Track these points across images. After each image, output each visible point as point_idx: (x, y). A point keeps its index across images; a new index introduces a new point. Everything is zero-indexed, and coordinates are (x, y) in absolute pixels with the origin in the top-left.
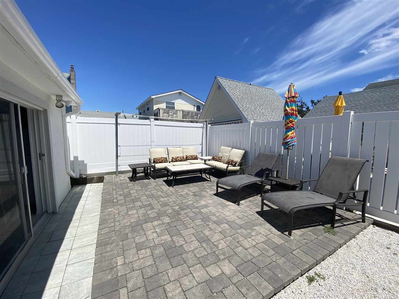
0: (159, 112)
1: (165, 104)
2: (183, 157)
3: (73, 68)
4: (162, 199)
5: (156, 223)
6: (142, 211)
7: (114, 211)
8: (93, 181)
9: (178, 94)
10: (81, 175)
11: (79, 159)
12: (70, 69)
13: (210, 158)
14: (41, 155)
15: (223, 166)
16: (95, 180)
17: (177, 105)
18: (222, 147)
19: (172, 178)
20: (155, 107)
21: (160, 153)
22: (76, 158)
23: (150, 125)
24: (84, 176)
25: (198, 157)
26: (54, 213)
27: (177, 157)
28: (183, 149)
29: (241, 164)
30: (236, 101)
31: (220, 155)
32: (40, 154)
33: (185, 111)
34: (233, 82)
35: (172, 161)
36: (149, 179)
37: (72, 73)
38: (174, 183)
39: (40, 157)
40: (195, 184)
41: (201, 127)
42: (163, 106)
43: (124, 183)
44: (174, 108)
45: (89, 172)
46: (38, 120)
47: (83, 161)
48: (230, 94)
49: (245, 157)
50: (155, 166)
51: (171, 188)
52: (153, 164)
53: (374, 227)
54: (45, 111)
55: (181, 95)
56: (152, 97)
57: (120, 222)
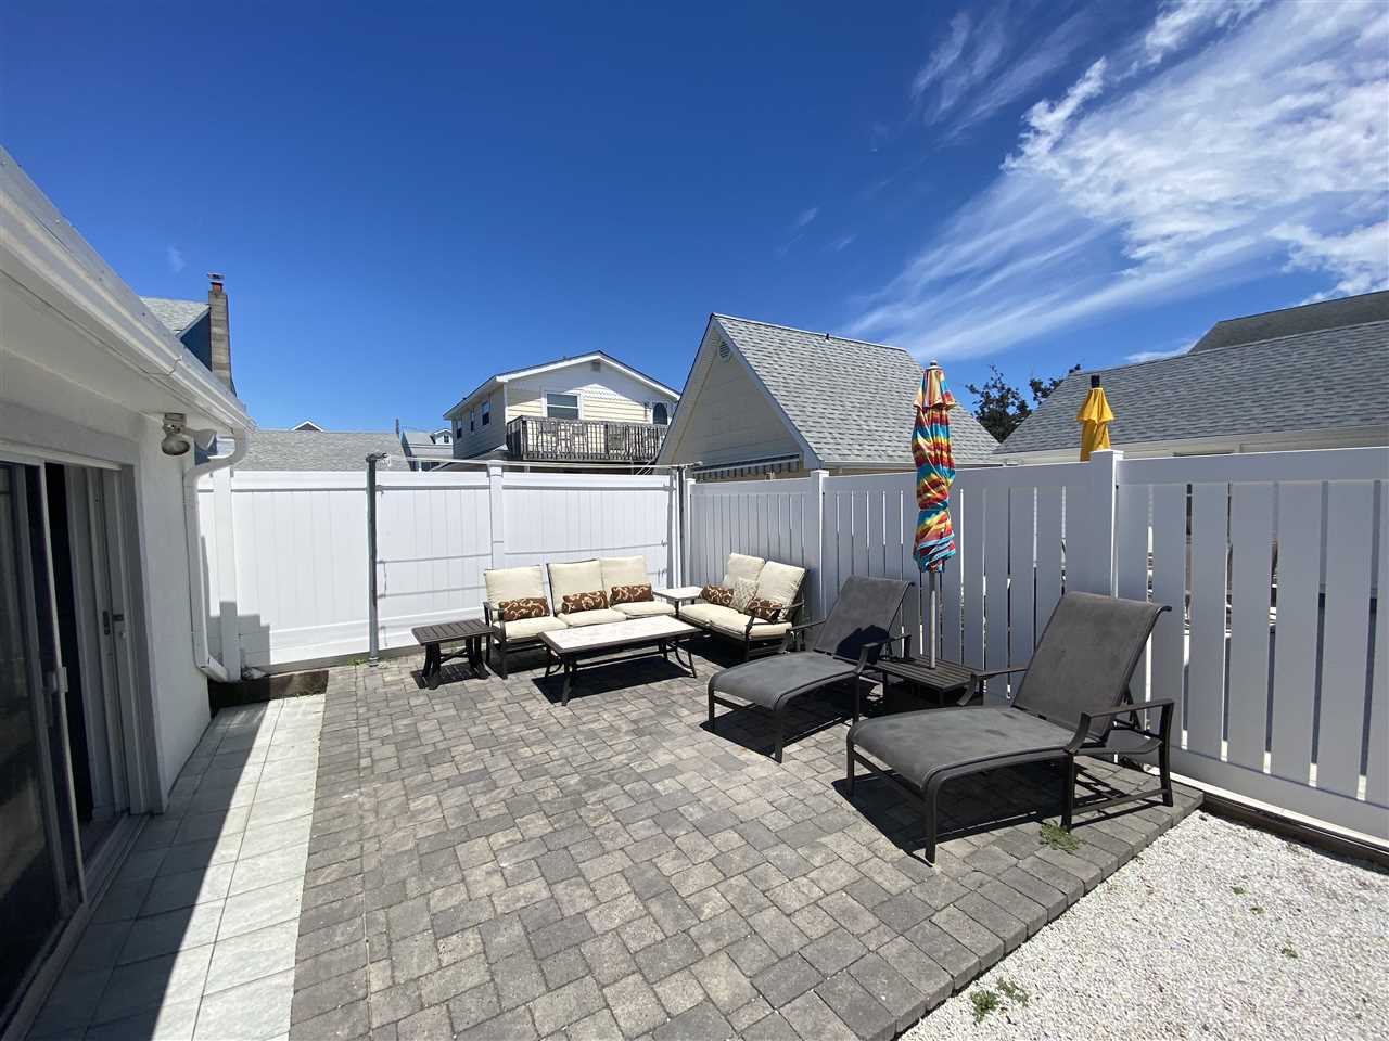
0: (525, 429)
1: (544, 401)
2: (603, 595)
3: (220, 285)
4: (526, 752)
5: (500, 839)
6: (455, 798)
7: (361, 800)
8: (289, 692)
9: (590, 367)
10: (245, 669)
11: (240, 612)
12: (211, 287)
13: (695, 591)
14: (112, 619)
15: (732, 620)
16: (295, 684)
17: (587, 403)
18: (734, 556)
19: (562, 671)
20: (511, 413)
21: (520, 583)
22: (228, 608)
23: (489, 487)
24: (257, 675)
25: (654, 590)
26: (153, 814)
27: (583, 596)
28: (601, 565)
29: (793, 616)
30: (780, 396)
31: (728, 582)
32: (105, 614)
33: (615, 425)
34: (770, 329)
35: (565, 611)
36: (484, 676)
37: (215, 301)
38: (567, 690)
39: (106, 624)
40: (641, 688)
41: (664, 489)
42: (538, 408)
43: (396, 697)
44: (574, 415)
45: (277, 657)
46: (101, 502)
47: (256, 618)
48: (761, 372)
49: (806, 587)
50: (503, 631)
51: (558, 710)
52: (497, 624)
53: (1203, 819)
54: (127, 473)
55: (598, 370)
56: (499, 379)
57: (379, 841)
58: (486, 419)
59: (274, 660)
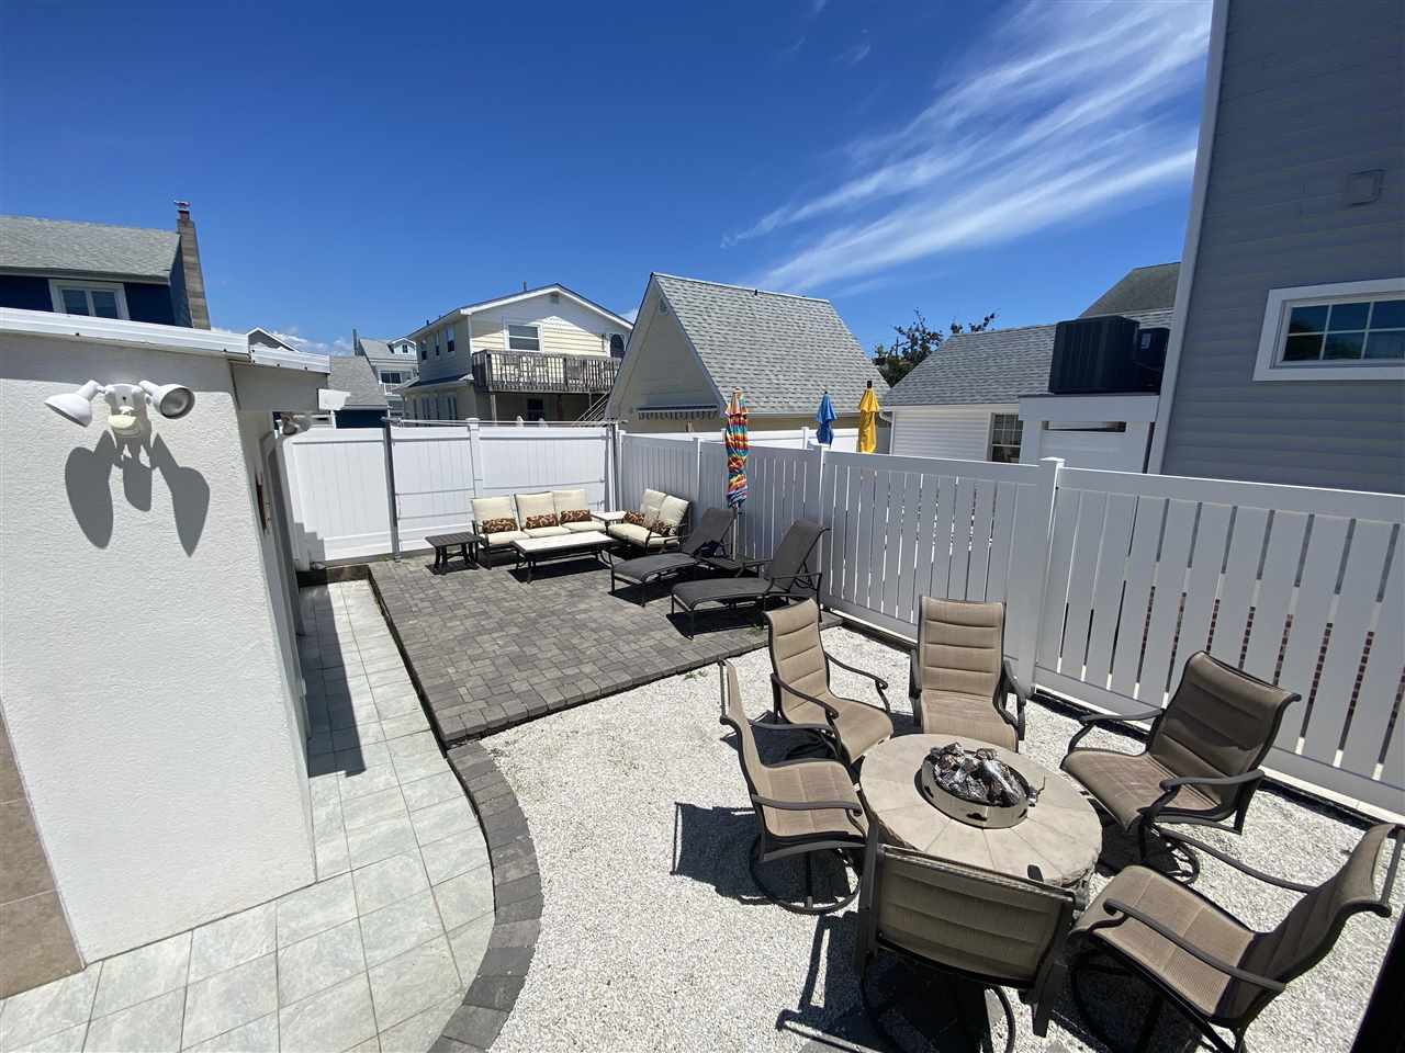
1: (506, 333)
2: (555, 517)
3: (187, 213)
4: (507, 604)
6: (468, 623)
8: (342, 578)
9: (548, 299)
10: (312, 563)
11: (307, 530)
12: (178, 216)
13: (621, 514)
15: (638, 533)
16: (346, 574)
18: (648, 490)
19: (526, 565)
20: (475, 345)
21: (496, 507)
22: (299, 527)
23: (469, 439)
24: (321, 567)
25: (592, 513)
27: (541, 517)
28: (554, 496)
29: (680, 531)
30: (704, 353)
31: (642, 509)
33: (573, 358)
35: (528, 527)
36: (477, 568)
37: (184, 230)
38: (530, 575)
40: (577, 575)
41: (602, 438)
42: (499, 341)
43: (420, 579)
44: (535, 346)
45: (331, 555)
48: (690, 331)
49: (689, 515)
50: (487, 539)
51: (525, 586)
52: (483, 535)
53: (839, 630)
55: (557, 302)
56: (462, 312)
58: (451, 346)
59: (328, 558)
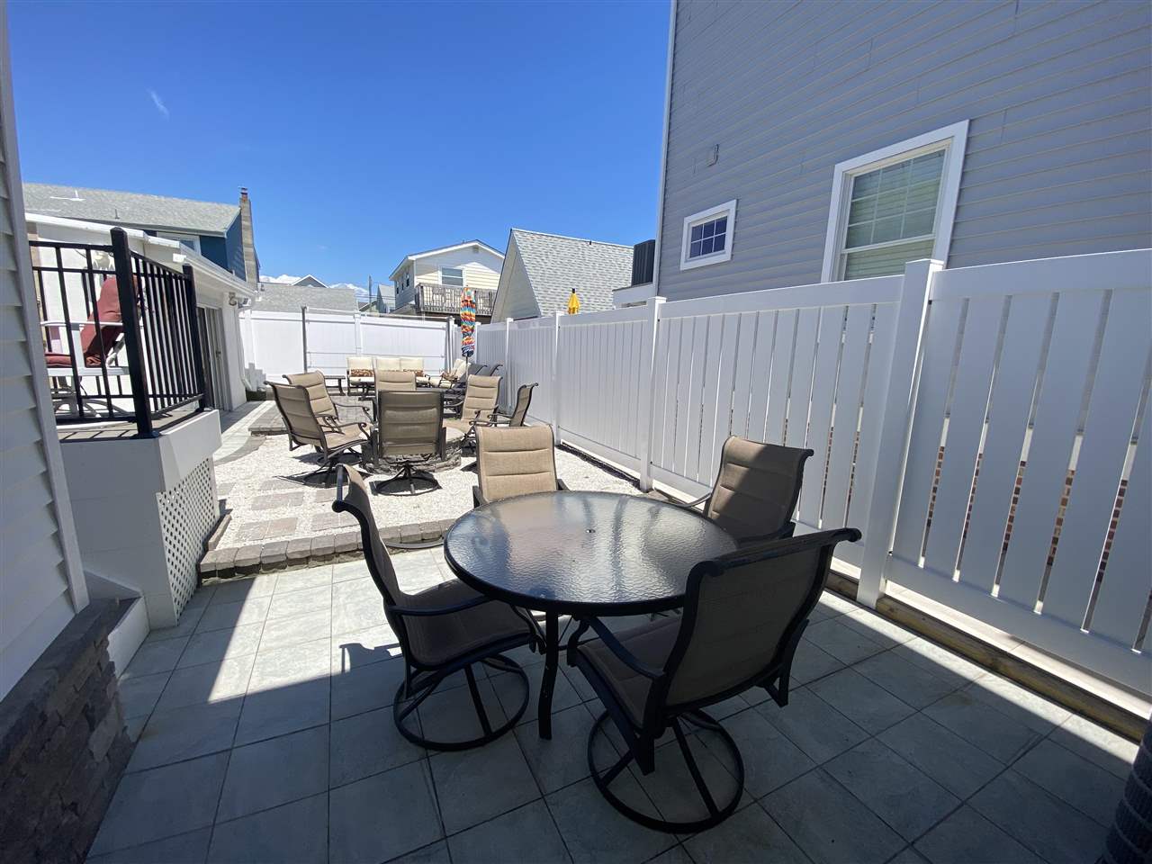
0: (422, 291)
1: (440, 273)
9: (471, 250)
10: (258, 388)
11: (257, 368)
12: (241, 196)
17: (468, 275)
20: (417, 280)
21: (362, 362)
22: (252, 365)
23: (354, 323)
24: (263, 390)
25: (424, 373)
26: (230, 411)
28: (400, 360)
32: (216, 350)
33: (482, 291)
34: (550, 238)
36: (344, 395)
37: (243, 204)
39: (217, 355)
41: (441, 328)
42: (436, 278)
44: (460, 282)
46: (214, 320)
47: (261, 371)
52: (351, 377)
55: (478, 252)
56: (410, 258)
